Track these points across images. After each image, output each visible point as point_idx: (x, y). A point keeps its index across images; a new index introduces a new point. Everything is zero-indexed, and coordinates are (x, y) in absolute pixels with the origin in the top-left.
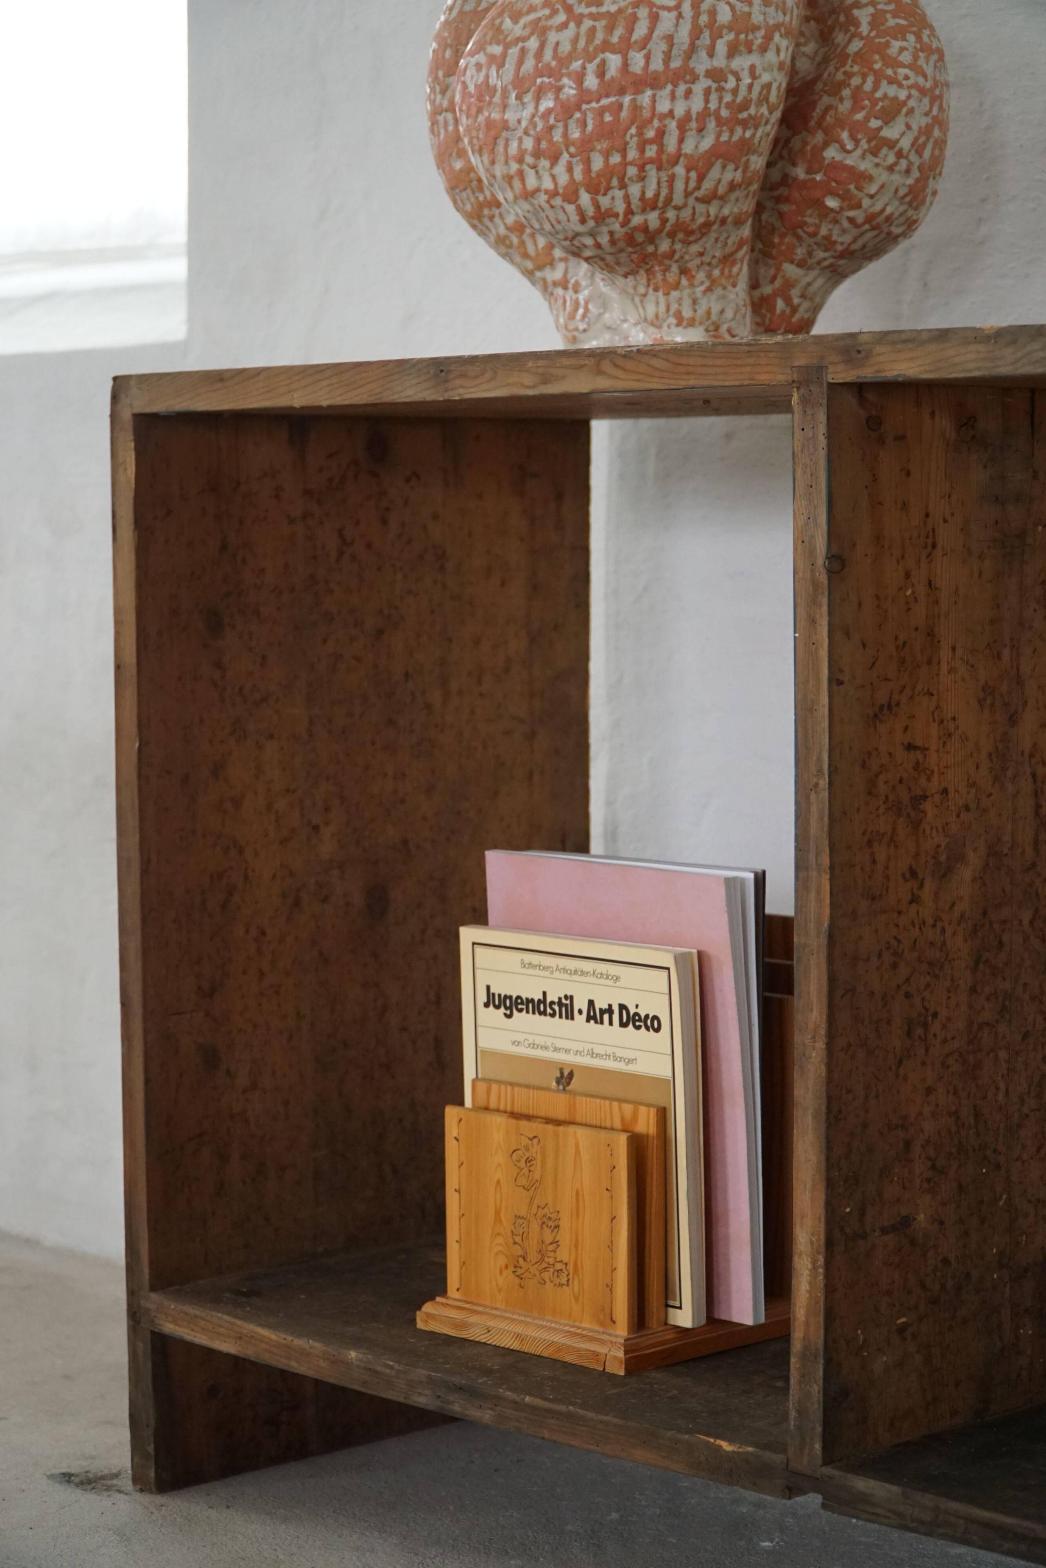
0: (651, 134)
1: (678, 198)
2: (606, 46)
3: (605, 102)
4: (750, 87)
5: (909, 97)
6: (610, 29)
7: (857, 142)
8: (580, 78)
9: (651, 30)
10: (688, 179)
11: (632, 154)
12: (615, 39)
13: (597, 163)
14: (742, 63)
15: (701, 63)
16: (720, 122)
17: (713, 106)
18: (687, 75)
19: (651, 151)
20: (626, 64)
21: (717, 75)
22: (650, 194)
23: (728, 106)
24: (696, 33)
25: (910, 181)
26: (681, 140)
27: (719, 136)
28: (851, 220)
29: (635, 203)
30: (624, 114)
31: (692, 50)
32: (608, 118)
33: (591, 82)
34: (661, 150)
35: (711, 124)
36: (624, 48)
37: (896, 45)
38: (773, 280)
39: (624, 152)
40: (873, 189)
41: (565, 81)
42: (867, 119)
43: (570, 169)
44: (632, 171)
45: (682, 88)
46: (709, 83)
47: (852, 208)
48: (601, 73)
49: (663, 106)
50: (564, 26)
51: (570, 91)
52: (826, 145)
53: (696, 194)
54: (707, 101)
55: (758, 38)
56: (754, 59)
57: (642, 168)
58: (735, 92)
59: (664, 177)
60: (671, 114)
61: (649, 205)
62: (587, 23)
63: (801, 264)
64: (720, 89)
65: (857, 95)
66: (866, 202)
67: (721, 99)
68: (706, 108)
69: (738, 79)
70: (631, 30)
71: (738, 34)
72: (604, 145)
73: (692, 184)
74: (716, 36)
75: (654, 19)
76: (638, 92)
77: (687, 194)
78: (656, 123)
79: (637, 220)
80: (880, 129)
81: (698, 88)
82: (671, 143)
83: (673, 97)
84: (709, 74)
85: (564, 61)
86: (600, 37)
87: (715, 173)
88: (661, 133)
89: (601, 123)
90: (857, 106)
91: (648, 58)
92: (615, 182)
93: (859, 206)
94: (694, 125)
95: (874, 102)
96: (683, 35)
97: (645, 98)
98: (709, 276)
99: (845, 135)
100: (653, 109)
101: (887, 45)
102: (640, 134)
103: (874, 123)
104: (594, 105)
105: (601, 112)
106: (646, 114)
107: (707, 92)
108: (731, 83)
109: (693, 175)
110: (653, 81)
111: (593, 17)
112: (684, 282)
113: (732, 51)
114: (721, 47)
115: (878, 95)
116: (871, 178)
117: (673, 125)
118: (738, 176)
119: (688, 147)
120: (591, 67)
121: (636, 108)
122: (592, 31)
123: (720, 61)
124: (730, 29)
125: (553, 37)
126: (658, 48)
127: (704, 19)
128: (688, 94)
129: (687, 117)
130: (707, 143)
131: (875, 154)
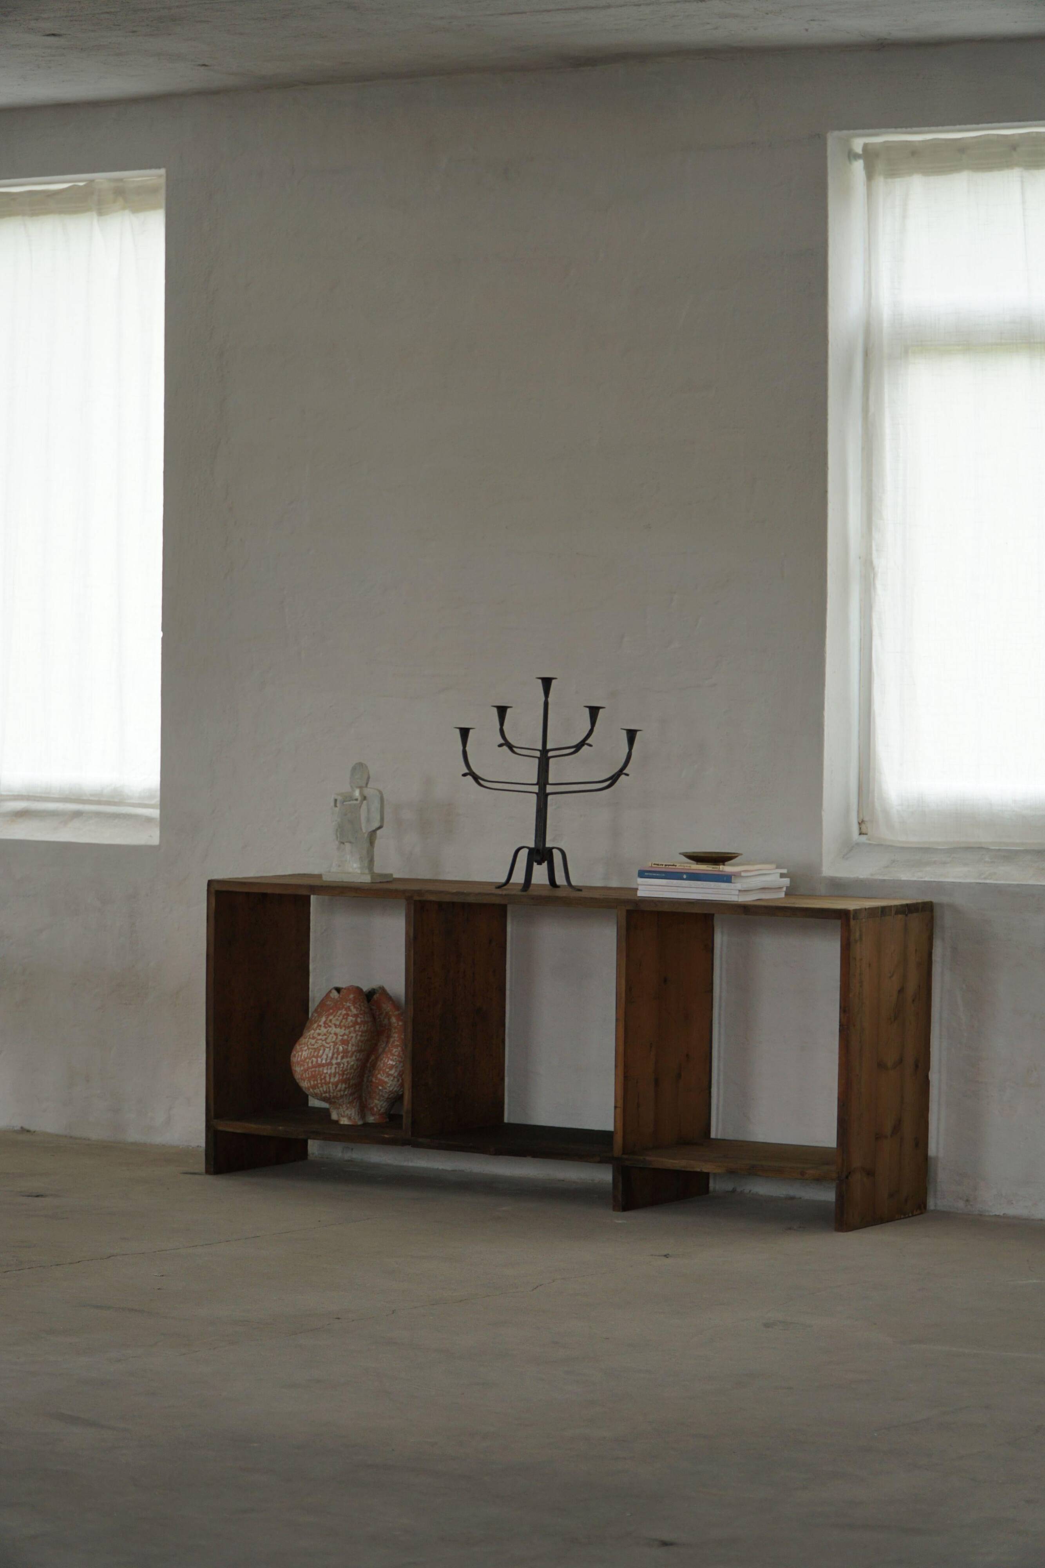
0: (323, 1077)
1: (332, 1091)
2: (314, 1056)
3: (313, 1069)
4: (347, 1066)
5: (396, 1063)
6: (314, 1052)
7: (384, 1074)
8: (308, 1063)
9: (323, 1053)
10: (333, 1087)
11: (319, 1081)
12: (315, 1055)
13: (312, 1083)
14: (345, 1060)
15: (334, 1061)
16: (339, 1075)
17: (337, 1071)
18: (331, 1064)
19: (323, 1081)
20: (317, 1061)
21: (338, 1064)
22: (325, 1090)
23: (341, 1071)
24: (333, 1054)
25: (399, 1083)
26: (330, 1078)
27: (339, 1077)
28: (386, 1092)
29: (322, 1092)
30: (317, 1072)
31: (332, 1058)
32: (313, 1073)
33: (310, 1065)
34: (325, 1080)
35: (337, 1075)
36: (317, 1057)
37: (394, 1050)
38: (373, 1103)
39: (317, 1081)
40: (389, 1085)
41: (305, 1064)
42: (386, 1069)
43: (307, 1083)
44: (319, 1085)
45: (329, 1067)
46: (336, 1066)
47: (385, 1089)
48: (312, 1062)
49: (325, 1071)
50: (306, 1050)
51: (306, 1066)
52: (378, 1074)
53: (337, 1090)
54: (336, 1070)
55: (349, 1055)
56: (349, 1059)
57: (322, 1084)
58: (343, 1067)
59: (327, 1086)
60: (327, 1073)
61: (325, 1092)
62: (311, 1050)
63: (378, 1100)
64: (339, 1067)
65: (384, 1063)
66: (388, 1088)
67: (339, 1069)
68: (335, 1072)
69: (344, 1064)
70: (319, 1052)
71: (344, 1054)
72: (313, 1079)
73: (334, 1088)
74: (338, 1054)
75: (324, 1050)
76: (319, 1068)
77: (334, 1090)
78: (324, 1075)
79: (324, 1095)
80: (388, 1072)
81: (333, 1067)
82: (328, 1079)
83: (327, 1069)
84: (337, 1064)
85: (306, 1059)
86: (312, 1053)
87: (340, 1086)
88: (325, 1077)
89: (312, 1074)
90: (384, 1066)
91: (322, 1060)
92: (316, 1087)
93: (386, 1089)
94: (332, 1076)
95: (387, 1065)
96: (330, 1055)
97: (321, 1069)
98: (346, 1106)
99: (381, 1072)
100: (323, 1071)
101: (392, 1050)
102: (320, 1077)
103: (387, 1070)
104: (311, 1070)
105: (312, 1072)
106: (321, 1073)
107: (336, 1068)
108: (342, 1066)
109: (334, 1086)
110: (323, 1065)
111: (312, 1049)
112: (341, 1107)
113: (342, 1058)
114: (340, 1057)
115: (388, 1063)
116: (387, 1083)
117: (327, 1075)
118: (347, 1086)
119: (332, 1080)
120: (310, 1061)
121: (319, 1071)
122: (311, 1052)
123: (339, 1061)
124: (342, 1052)
125: (304, 1053)
126: (324, 1057)
127: (335, 1050)
128: (331, 1068)
129: (331, 1073)
130: (336, 1079)
131: (388, 1077)
